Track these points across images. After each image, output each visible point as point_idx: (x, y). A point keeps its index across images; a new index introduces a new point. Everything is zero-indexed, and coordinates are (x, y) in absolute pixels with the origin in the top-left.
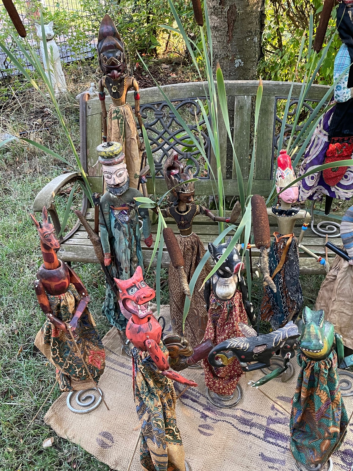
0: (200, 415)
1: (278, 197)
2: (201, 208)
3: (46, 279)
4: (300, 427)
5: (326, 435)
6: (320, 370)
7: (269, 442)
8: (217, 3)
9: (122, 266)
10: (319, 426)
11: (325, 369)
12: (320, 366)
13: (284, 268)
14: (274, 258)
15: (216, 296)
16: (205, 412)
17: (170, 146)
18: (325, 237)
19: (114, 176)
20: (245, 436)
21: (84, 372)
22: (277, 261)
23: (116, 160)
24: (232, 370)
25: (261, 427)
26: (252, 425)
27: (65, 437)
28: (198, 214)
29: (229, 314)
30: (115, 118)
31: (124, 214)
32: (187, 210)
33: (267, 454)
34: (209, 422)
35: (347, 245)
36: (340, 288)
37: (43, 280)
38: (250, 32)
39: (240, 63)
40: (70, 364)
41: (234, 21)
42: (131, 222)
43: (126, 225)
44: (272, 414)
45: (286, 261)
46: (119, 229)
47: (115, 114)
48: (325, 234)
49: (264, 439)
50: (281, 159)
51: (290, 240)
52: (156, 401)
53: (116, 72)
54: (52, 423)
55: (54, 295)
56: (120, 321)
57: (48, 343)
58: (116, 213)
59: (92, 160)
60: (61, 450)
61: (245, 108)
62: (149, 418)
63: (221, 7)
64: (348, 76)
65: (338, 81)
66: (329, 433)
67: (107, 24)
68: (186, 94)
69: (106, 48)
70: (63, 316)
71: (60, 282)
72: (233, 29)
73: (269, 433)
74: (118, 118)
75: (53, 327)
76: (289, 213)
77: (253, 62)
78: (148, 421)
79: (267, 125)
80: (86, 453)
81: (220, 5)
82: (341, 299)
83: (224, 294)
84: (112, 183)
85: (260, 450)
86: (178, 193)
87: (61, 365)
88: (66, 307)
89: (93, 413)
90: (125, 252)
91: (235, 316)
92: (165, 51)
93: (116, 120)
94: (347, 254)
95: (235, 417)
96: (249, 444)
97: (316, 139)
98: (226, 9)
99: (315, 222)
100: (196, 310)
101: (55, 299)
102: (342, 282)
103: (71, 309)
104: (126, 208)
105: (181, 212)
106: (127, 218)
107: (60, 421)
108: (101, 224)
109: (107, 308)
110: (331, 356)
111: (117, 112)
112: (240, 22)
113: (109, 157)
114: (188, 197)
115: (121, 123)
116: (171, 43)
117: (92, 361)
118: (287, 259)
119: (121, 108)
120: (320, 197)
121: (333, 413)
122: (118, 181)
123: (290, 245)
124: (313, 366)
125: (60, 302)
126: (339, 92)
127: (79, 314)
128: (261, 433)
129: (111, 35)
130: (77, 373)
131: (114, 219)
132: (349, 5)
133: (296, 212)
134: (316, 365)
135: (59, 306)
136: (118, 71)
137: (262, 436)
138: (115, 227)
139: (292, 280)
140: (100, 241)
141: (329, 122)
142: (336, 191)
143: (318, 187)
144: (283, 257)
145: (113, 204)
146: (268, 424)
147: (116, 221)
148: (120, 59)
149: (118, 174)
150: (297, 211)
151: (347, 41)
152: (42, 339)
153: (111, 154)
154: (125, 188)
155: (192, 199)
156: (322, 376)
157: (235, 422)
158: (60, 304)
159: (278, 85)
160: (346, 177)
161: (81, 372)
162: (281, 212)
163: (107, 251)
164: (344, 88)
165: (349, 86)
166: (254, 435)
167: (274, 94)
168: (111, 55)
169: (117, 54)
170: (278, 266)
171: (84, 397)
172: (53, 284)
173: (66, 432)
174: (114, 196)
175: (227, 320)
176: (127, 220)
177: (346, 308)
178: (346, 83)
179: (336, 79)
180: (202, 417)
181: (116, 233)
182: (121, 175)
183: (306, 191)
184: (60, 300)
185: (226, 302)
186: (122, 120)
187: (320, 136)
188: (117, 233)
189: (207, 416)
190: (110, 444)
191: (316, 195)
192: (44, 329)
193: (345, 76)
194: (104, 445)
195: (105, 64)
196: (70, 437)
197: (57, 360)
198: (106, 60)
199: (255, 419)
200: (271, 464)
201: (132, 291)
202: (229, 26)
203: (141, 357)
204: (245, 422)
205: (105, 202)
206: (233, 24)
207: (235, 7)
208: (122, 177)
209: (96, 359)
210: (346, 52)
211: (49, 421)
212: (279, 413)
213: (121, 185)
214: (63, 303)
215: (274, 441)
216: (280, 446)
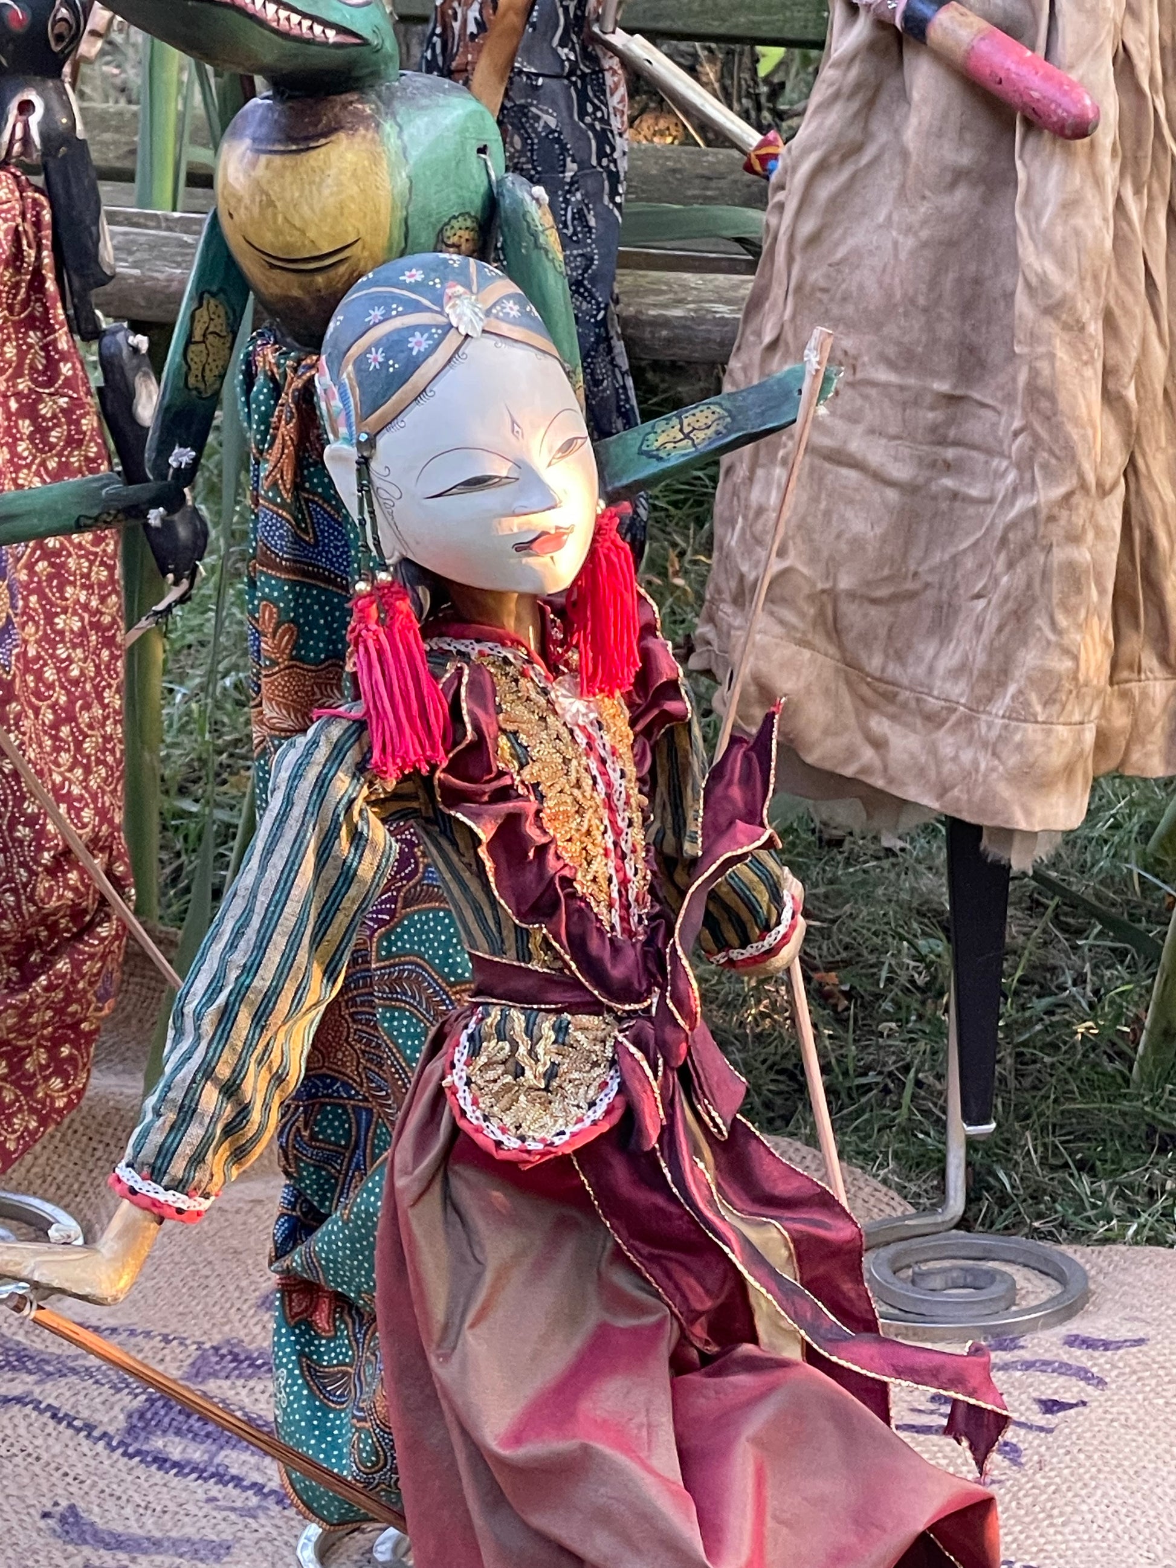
7: (161, 1461)
36: (814, 239)
177: (871, 416)
215: (197, 1454)
216: (237, 1481)
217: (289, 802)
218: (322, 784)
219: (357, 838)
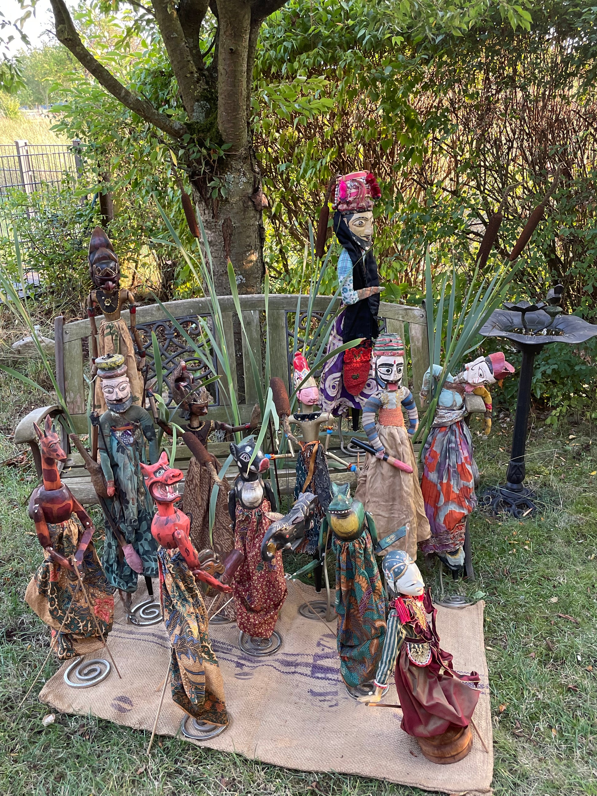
0: (235, 665)
1: (299, 400)
2: (216, 424)
3: (48, 502)
4: (347, 642)
5: (373, 631)
6: (355, 550)
7: (318, 678)
8: (209, 217)
9: (128, 497)
10: (365, 622)
11: (360, 549)
12: (354, 546)
13: (314, 480)
14: (302, 470)
15: (243, 505)
16: (239, 661)
17: (169, 372)
18: (356, 456)
19: (117, 390)
20: (289, 676)
21: (89, 626)
22: (305, 473)
23: (119, 371)
24: (267, 599)
25: (307, 665)
26: (297, 665)
27: (70, 711)
28: (213, 430)
29: (258, 524)
30: (108, 334)
31: (128, 434)
32: (200, 425)
33: (317, 690)
34: (246, 669)
35: (371, 436)
36: (372, 487)
37: (44, 504)
38: (249, 246)
39: (242, 280)
40: (71, 617)
41: (231, 235)
42: (136, 443)
43: (130, 448)
44: (318, 651)
45: (314, 472)
46: (123, 452)
47: (109, 330)
48: (357, 453)
49: (312, 676)
50: (297, 361)
51: (316, 447)
52: (188, 607)
53: (110, 283)
54: (50, 698)
55: (55, 523)
56: (125, 576)
57: (43, 592)
58: (118, 434)
59: (72, 395)
60: (66, 725)
61: (252, 324)
62: (181, 631)
63: (214, 220)
64: (352, 278)
65: (343, 283)
66: (376, 629)
67: (99, 236)
68: (183, 312)
69: (99, 260)
70: (66, 550)
71: (64, 504)
72: (229, 244)
73: (316, 668)
74: (112, 334)
75: (51, 569)
76: (311, 417)
77: (256, 278)
78: (180, 634)
79: (280, 340)
80: (100, 720)
81: (213, 218)
82: (375, 499)
83: (251, 500)
84: (114, 399)
85: (309, 687)
86: (190, 405)
87: (60, 619)
88: (68, 538)
89: (102, 685)
90: (131, 479)
91: (266, 525)
92: (132, 285)
93: (110, 336)
94: (372, 447)
95: (277, 660)
96: (295, 683)
97: (332, 345)
98: (221, 222)
99: (344, 444)
100: (219, 544)
101: (56, 528)
102: (372, 480)
103: (75, 542)
104: (130, 427)
105: (195, 428)
106: (132, 440)
107: (60, 697)
108: (100, 449)
109: (105, 564)
110: (364, 534)
111: (110, 327)
112: (236, 236)
113: (112, 369)
114: (202, 408)
115: (116, 340)
116: (138, 275)
117: (98, 612)
118: (316, 468)
119: (115, 323)
120: (345, 410)
121: (377, 606)
122: (121, 395)
123: (317, 451)
124: (348, 548)
125: (63, 531)
126: (346, 294)
127: (84, 547)
128: (308, 671)
129: (104, 247)
130: (81, 628)
131: (117, 442)
132: (344, 213)
133: (318, 415)
134: (350, 545)
135: (61, 536)
136: (113, 283)
137: (309, 673)
138: (118, 451)
139: (324, 493)
140: (100, 468)
141: (342, 326)
142: (361, 402)
143: (341, 399)
144: (312, 466)
145: (114, 424)
146: (315, 661)
147: (118, 443)
148: (115, 270)
149: (121, 387)
150: (320, 414)
151: (346, 245)
152: (35, 589)
153: (113, 365)
154: (128, 404)
155: (205, 410)
156: (358, 557)
157: (277, 664)
158: (62, 533)
159: (287, 298)
160: (369, 385)
161: (86, 625)
162: (303, 417)
163: (110, 478)
164: (350, 290)
165: (355, 289)
166: (300, 673)
167: (283, 307)
168: (104, 266)
169: (112, 265)
170: (307, 478)
171: (86, 671)
172: (56, 507)
173: (70, 706)
174: (117, 415)
175: (256, 531)
176: (132, 442)
177: (382, 509)
178: (352, 285)
179: (341, 282)
180: (238, 666)
181: (120, 458)
182: (124, 389)
183: (329, 402)
184: (63, 528)
185: (254, 510)
186: (116, 336)
187: (334, 342)
188: (121, 456)
189: (243, 665)
190: (129, 708)
191: (341, 408)
192: (39, 575)
193: (349, 279)
194: (121, 710)
195: (98, 275)
196: (77, 709)
197: (55, 613)
198: (99, 271)
199: (299, 659)
200: (322, 698)
201: (160, 473)
202: (225, 241)
203: (169, 555)
204: (288, 664)
205: (105, 423)
206: (230, 238)
207: (231, 220)
208: (125, 391)
209: (103, 610)
210: (347, 255)
211: (46, 697)
212: (326, 649)
213: (124, 400)
214: (66, 532)
215: (323, 676)
216: (331, 679)
217: (392, 630)
218: (396, 626)
219: (402, 633)
